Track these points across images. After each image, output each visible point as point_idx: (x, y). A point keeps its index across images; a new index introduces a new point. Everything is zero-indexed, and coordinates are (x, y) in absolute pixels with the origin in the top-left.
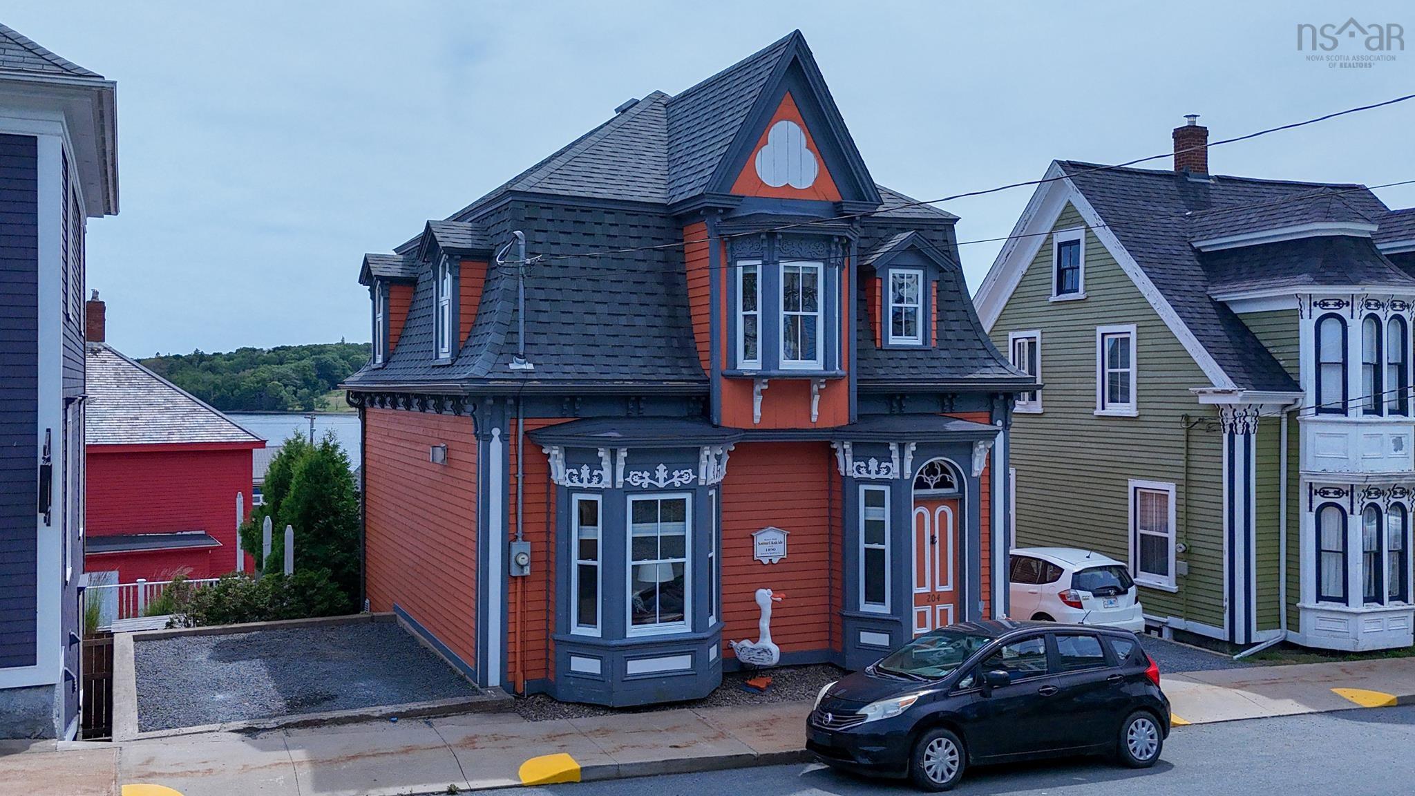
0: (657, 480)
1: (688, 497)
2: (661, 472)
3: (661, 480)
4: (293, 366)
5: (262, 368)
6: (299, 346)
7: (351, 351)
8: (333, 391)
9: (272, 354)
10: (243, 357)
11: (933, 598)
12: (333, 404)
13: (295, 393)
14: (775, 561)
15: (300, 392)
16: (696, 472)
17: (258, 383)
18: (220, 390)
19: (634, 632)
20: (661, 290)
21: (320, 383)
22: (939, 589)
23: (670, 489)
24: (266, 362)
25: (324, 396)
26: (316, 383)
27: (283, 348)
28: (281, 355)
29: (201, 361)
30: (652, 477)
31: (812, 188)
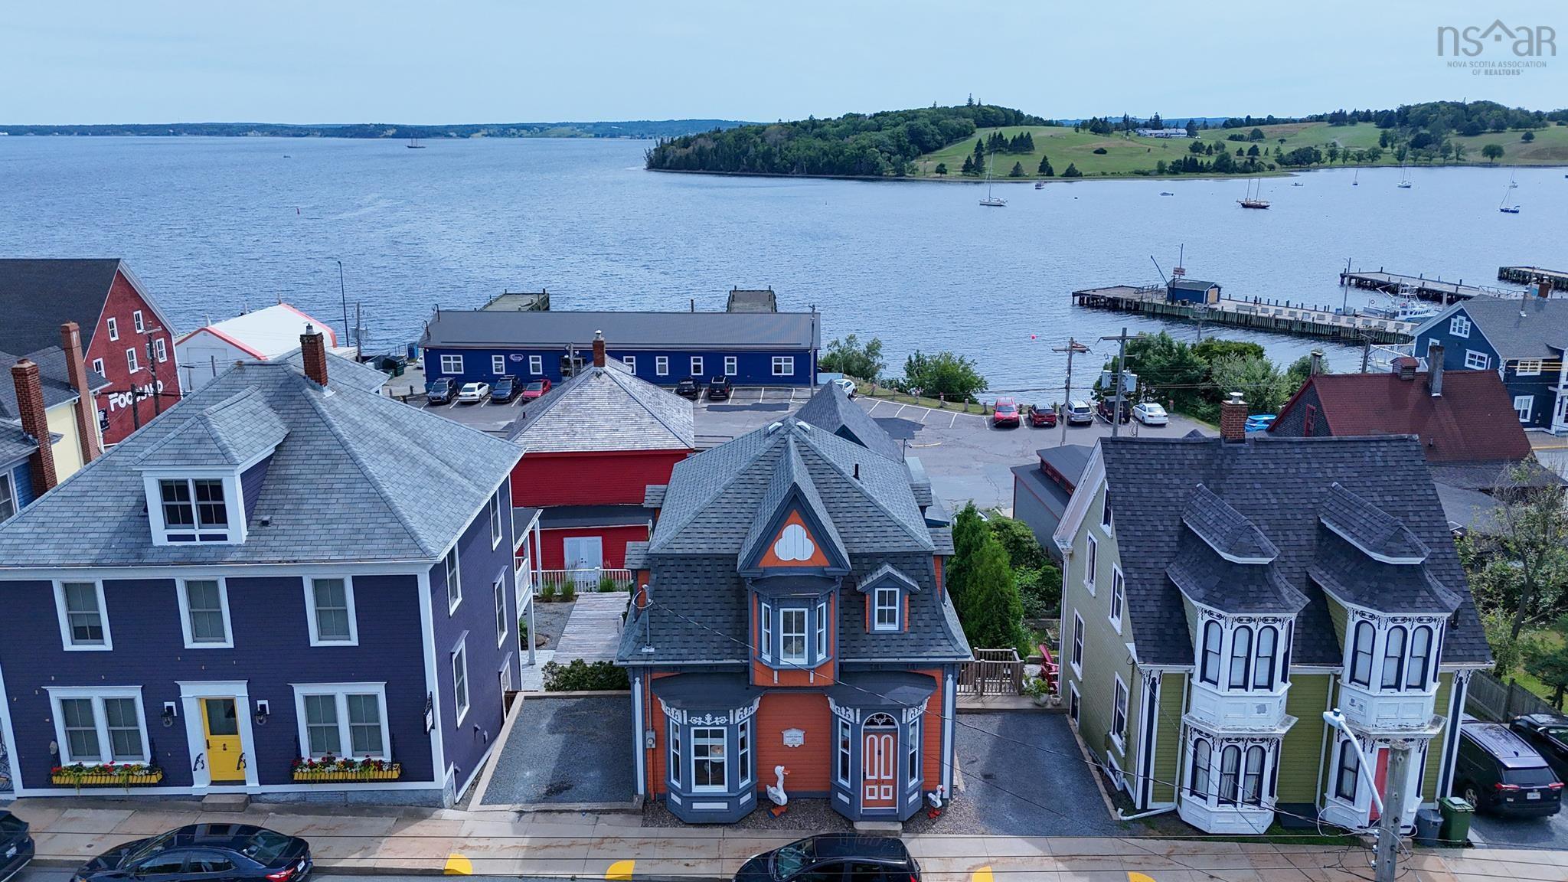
0: (707, 721)
1: (725, 729)
2: (708, 717)
3: (709, 721)
4: (889, 132)
5: (863, 134)
6: (896, 112)
7: (941, 116)
8: (923, 156)
9: (872, 121)
10: (848, 123)
11: (879, 782)
12: (921, 170)
13: (889, 159)
14: (796, 746)
15: (893, 159)
16: (728, 718)
17: (859, 149)
18: (827, 156)
19: (697, 789)
20: (734, 600)
21: (912, 148)
22: (883, 777)
23: (714, 725)
24: (867, 129)
25: (913, 162)
26: (908, 149)
27: (883, 114)
28: (881, 120)
29: (813, 128)
30: (704, 719)
31: (810, 559)
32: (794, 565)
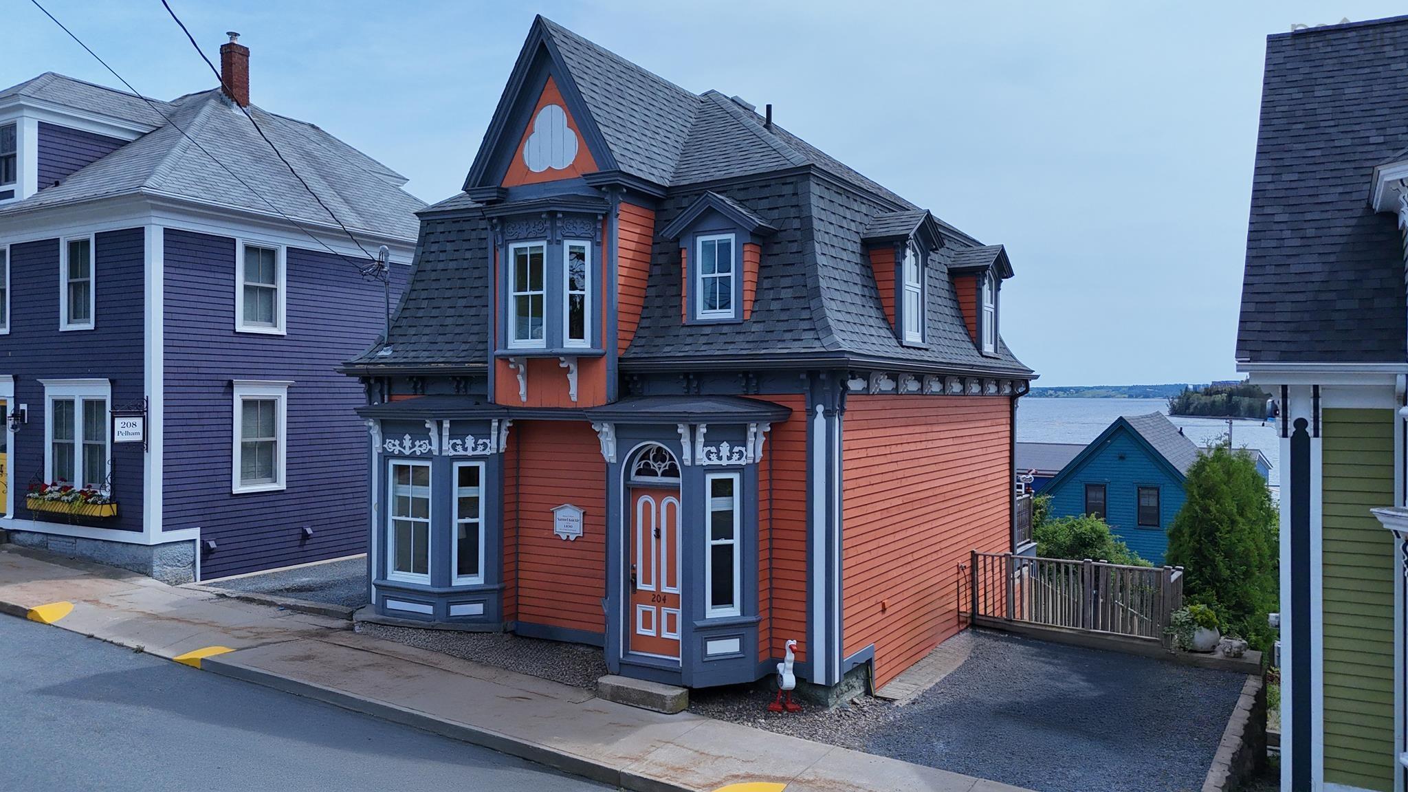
0: (404, 448)
1: (428, 465)
2: (407, 441)
3: (407, 448)
11: (659, 598)
14: (572, 538)
19: (395, 576)
22: (666, 589)
23: (415, 456)
30: (401, 445)
31: (572, 166)
32: (551, 178)
